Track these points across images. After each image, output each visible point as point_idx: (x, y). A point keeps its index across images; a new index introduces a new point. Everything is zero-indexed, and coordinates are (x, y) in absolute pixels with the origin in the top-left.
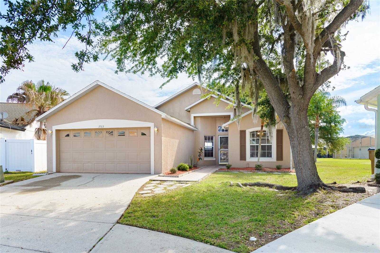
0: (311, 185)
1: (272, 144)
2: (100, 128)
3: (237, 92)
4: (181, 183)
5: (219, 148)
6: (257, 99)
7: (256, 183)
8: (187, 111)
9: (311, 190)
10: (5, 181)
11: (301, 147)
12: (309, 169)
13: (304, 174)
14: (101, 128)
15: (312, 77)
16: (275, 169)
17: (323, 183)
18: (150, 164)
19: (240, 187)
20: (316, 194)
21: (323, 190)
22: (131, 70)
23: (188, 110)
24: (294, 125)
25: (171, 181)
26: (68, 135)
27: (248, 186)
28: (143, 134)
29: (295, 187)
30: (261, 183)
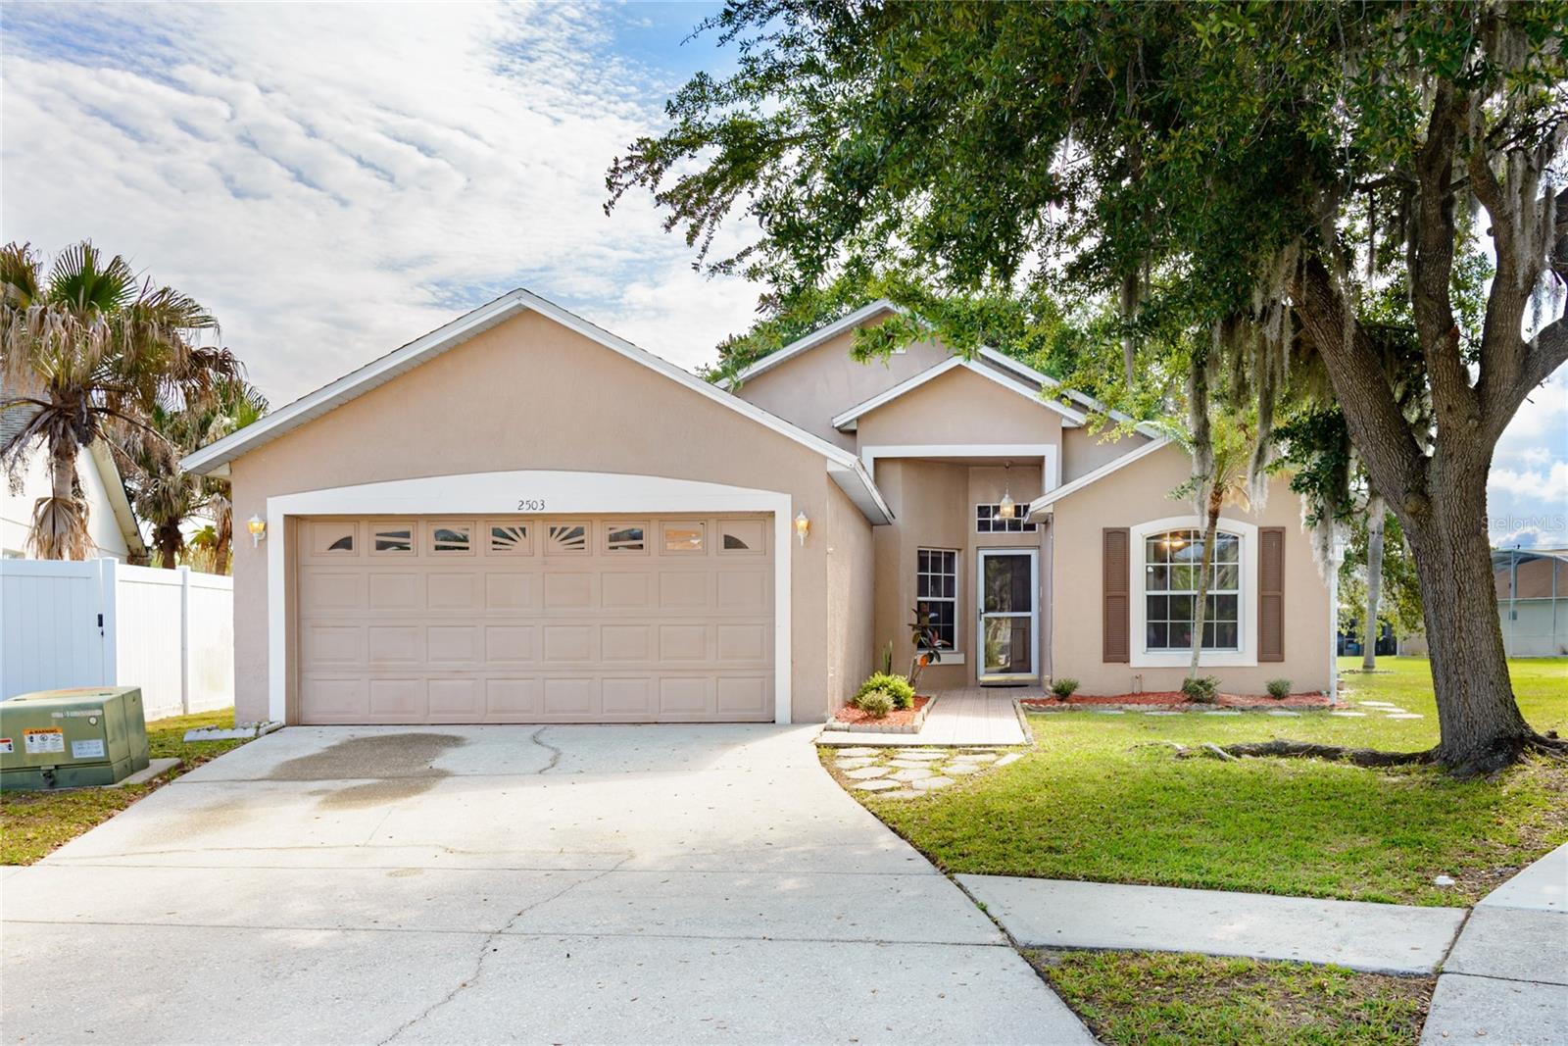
0: (1497, 741)
1: (1239, 592)
2: (525, 510)
3: (1200, 385)
4: (975, 753)
5: (981, 606)
6: (1267, 413)
7: (1270, 745)
8: (841, 432)
9: (1500, 757)
10: (151, 761)
11: (1464, 603)
12: (1492, 683)
13: (1473, 702)
14: (531, 511)
15: (1511, 356)
16: (1266, 697)
17: (1533, 733)
18: (774, 677)
19: (1222, 758)
20: (1521, 770)
21: (1539, 756)
22: (737, 263)
23: (846, 428)
24: (1442, 523)
25: (913, 746)
26: (345, 543)
27: (1247, 756)
28: (731, 543)
29: (1424, 753)
30: (1291, 744)
